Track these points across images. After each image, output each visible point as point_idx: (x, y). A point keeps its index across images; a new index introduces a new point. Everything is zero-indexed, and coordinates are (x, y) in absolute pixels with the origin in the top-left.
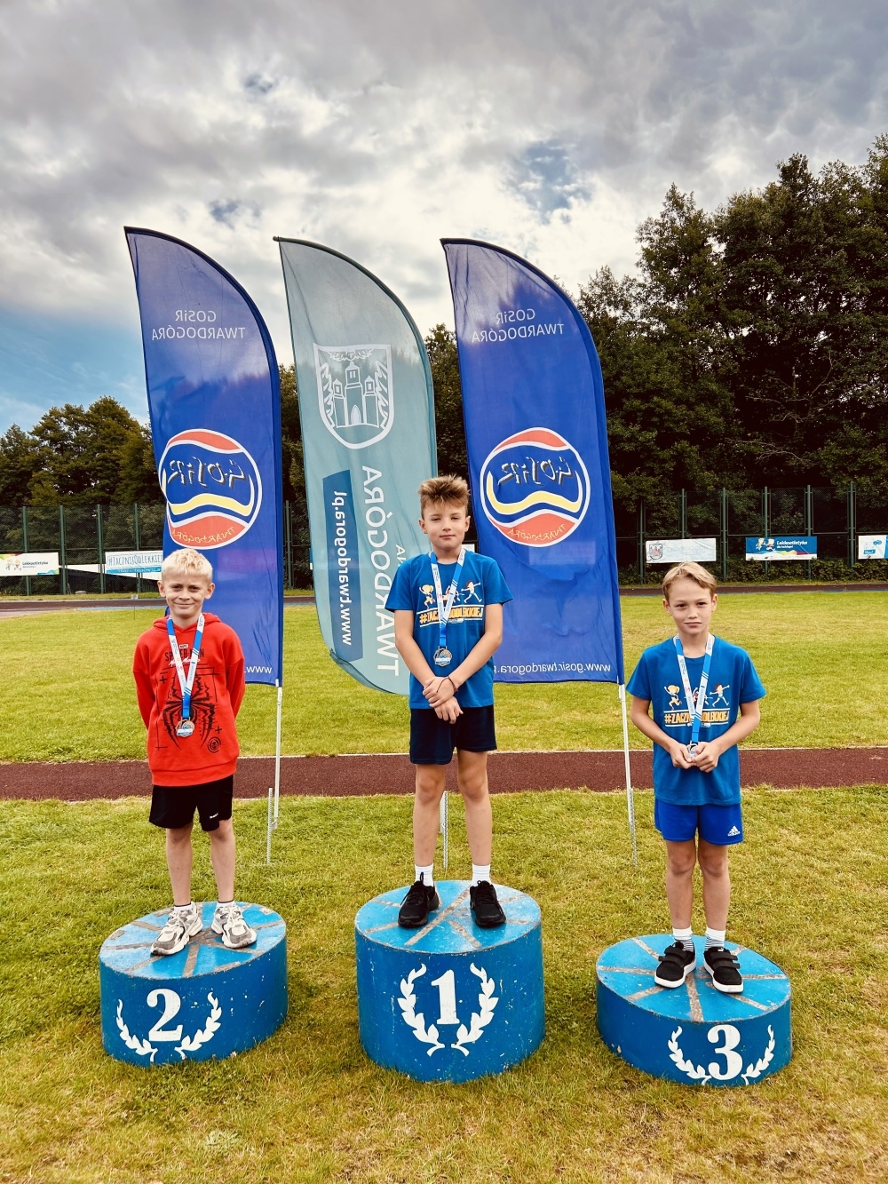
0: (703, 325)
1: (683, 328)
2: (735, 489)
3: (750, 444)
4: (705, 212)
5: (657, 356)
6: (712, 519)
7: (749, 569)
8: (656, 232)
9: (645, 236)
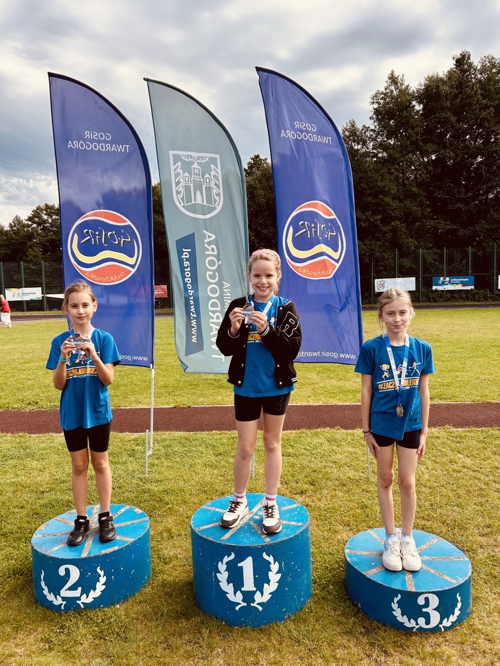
0: (409, 153)
1: (397, 155)
2: (426, 249)
3: (435, 223)
4: (410, 86)
5: (382, 172)
6: (413, 266)
7: (434, 295)
8: (381, 99)
9: (375, 101)
